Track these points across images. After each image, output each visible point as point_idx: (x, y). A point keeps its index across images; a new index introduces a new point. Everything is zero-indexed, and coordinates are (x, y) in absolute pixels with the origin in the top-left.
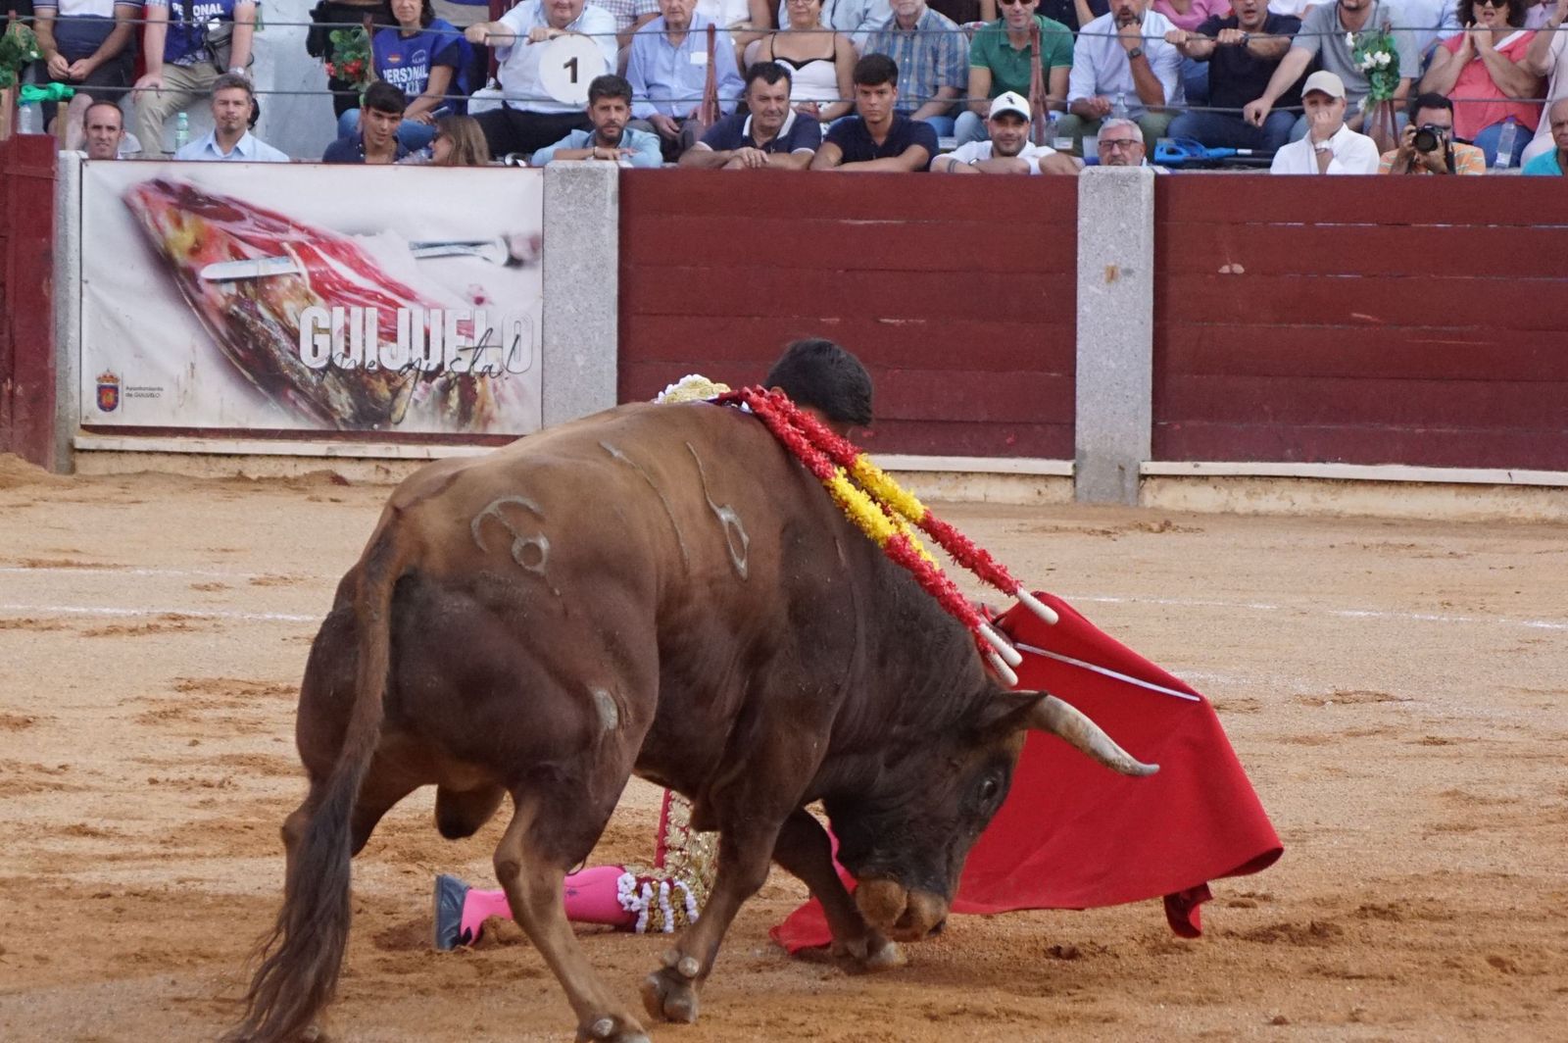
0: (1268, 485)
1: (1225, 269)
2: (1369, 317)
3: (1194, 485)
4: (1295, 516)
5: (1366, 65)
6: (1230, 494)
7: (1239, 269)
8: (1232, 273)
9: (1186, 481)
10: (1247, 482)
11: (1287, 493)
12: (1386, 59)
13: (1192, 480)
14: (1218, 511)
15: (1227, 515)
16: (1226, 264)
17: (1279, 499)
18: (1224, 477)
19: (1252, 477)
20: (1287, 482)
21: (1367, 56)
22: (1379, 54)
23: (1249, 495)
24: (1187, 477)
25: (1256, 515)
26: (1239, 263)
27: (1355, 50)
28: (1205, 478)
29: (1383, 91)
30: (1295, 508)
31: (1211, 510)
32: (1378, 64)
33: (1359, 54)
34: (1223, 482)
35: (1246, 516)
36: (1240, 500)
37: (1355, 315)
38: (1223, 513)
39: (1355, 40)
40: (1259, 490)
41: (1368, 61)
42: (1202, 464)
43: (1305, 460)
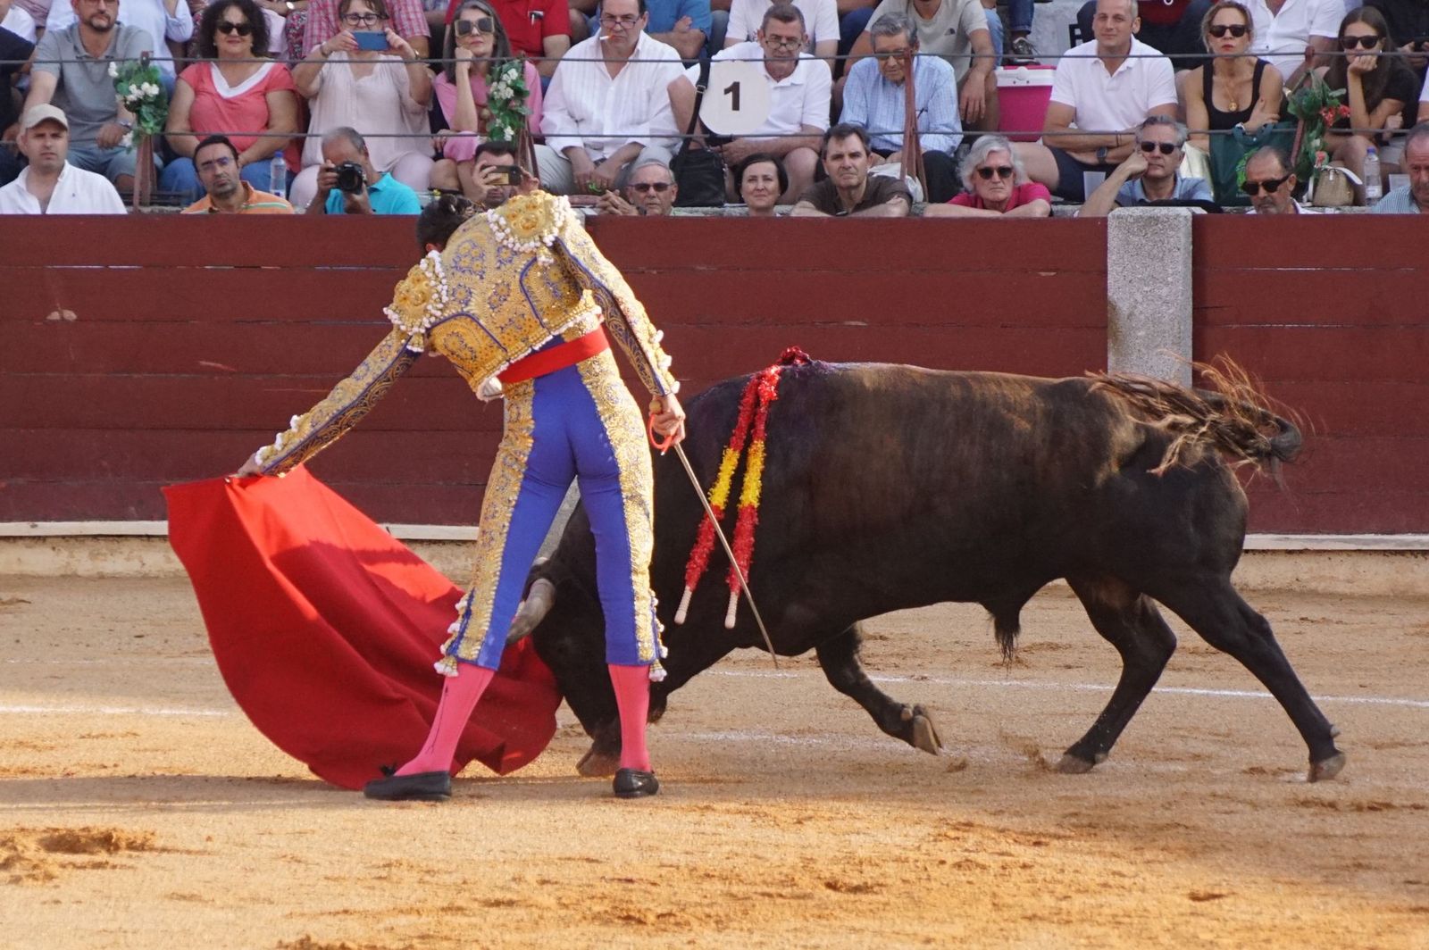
0: (114, 545)
1: (55, 316)
2: (219, 365)
3: (27, 547)
4: (145, 577)
5: (132, 98)
6: (72, 557)
7: (70, 315)
8: (63, 319)
9: (20, 543)
10: (89, 542)
11: (135, 553)
12: (154, 90)
13: (28, 542)
14: (57, 574)
15: (69, 579)
16: (55, 309)
17: (128, 559)
18: (63, 537)
19: (96, 537)
20: (135, 543)
21: (133, 88)
22: (146, 86)
23: (94, 556)
24: (21, 538)
25: (102, 577)
26: (70, 308)
27: (117, 81)
28: (41, 539)
29: (151, 124)
30: (146, 570)
31: (46, 573)
32: (146, 96)
33: (123, 85)
34: (62, 542)
35: (89, 579)
36: (83, 562)
37: (204, 363)
38: (63, 576)
39: (119, 71)
40: (104, 551)
41: (134, 93)
42: (40, 524)
43: (151, 518)
